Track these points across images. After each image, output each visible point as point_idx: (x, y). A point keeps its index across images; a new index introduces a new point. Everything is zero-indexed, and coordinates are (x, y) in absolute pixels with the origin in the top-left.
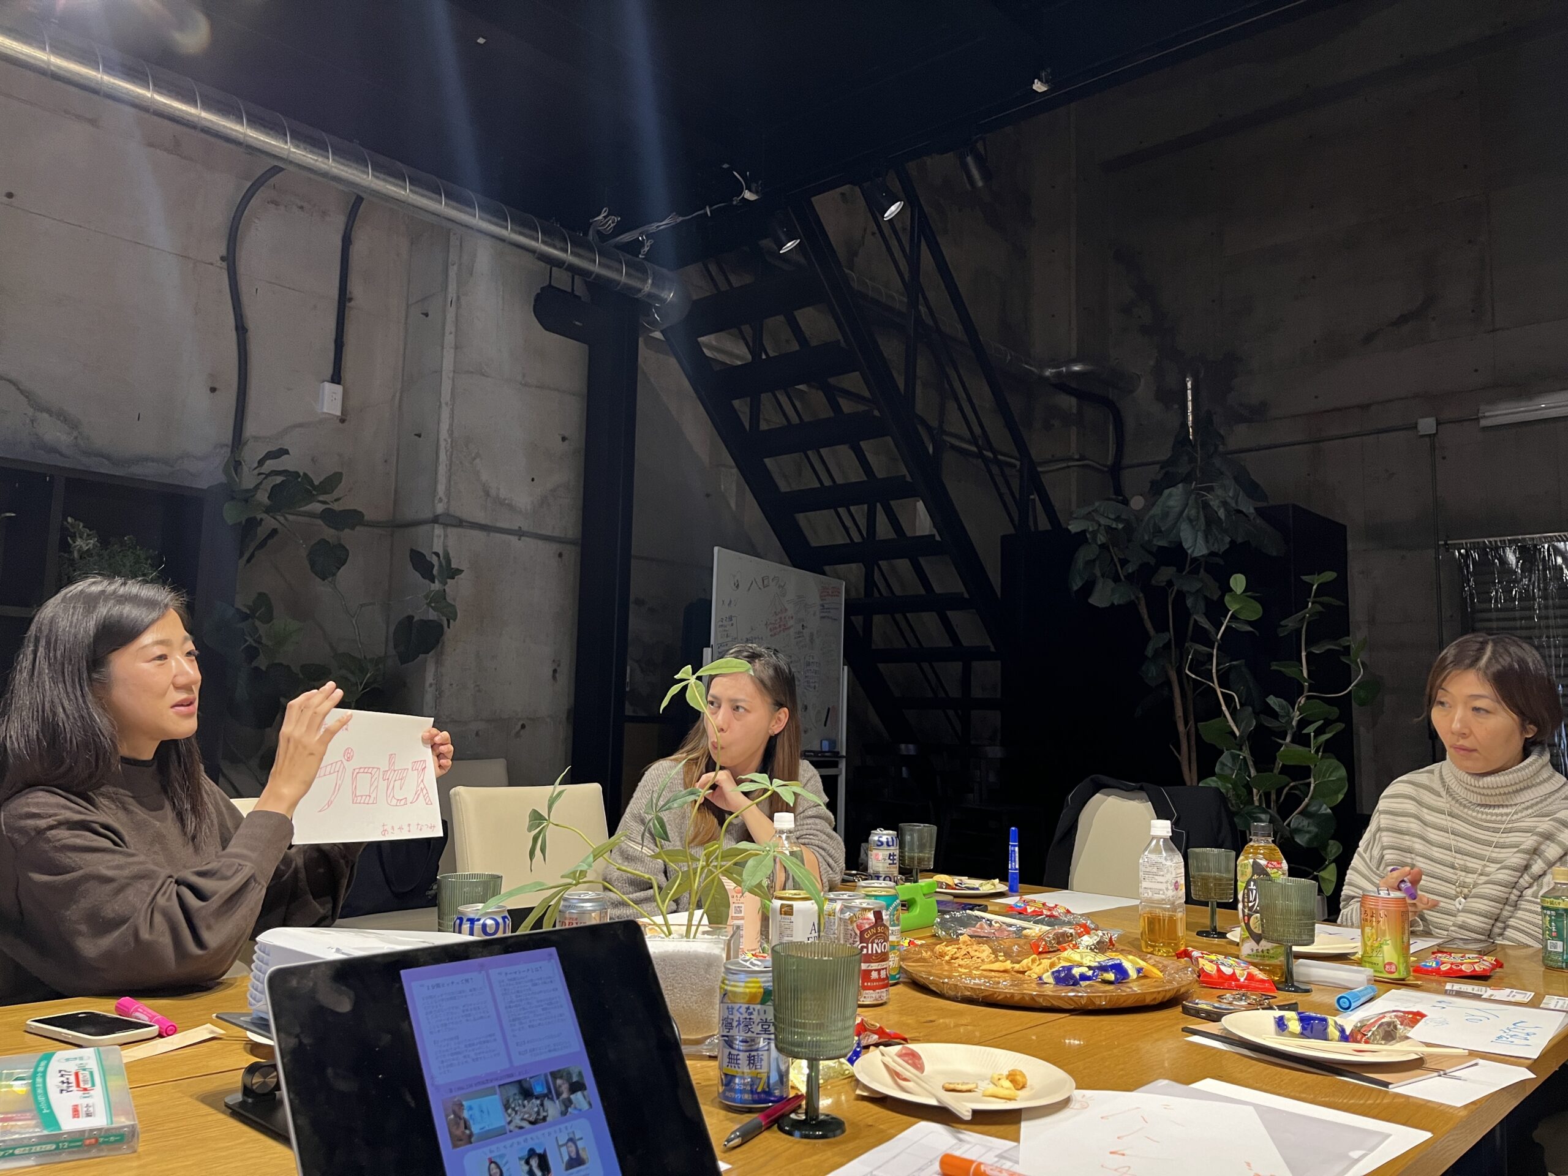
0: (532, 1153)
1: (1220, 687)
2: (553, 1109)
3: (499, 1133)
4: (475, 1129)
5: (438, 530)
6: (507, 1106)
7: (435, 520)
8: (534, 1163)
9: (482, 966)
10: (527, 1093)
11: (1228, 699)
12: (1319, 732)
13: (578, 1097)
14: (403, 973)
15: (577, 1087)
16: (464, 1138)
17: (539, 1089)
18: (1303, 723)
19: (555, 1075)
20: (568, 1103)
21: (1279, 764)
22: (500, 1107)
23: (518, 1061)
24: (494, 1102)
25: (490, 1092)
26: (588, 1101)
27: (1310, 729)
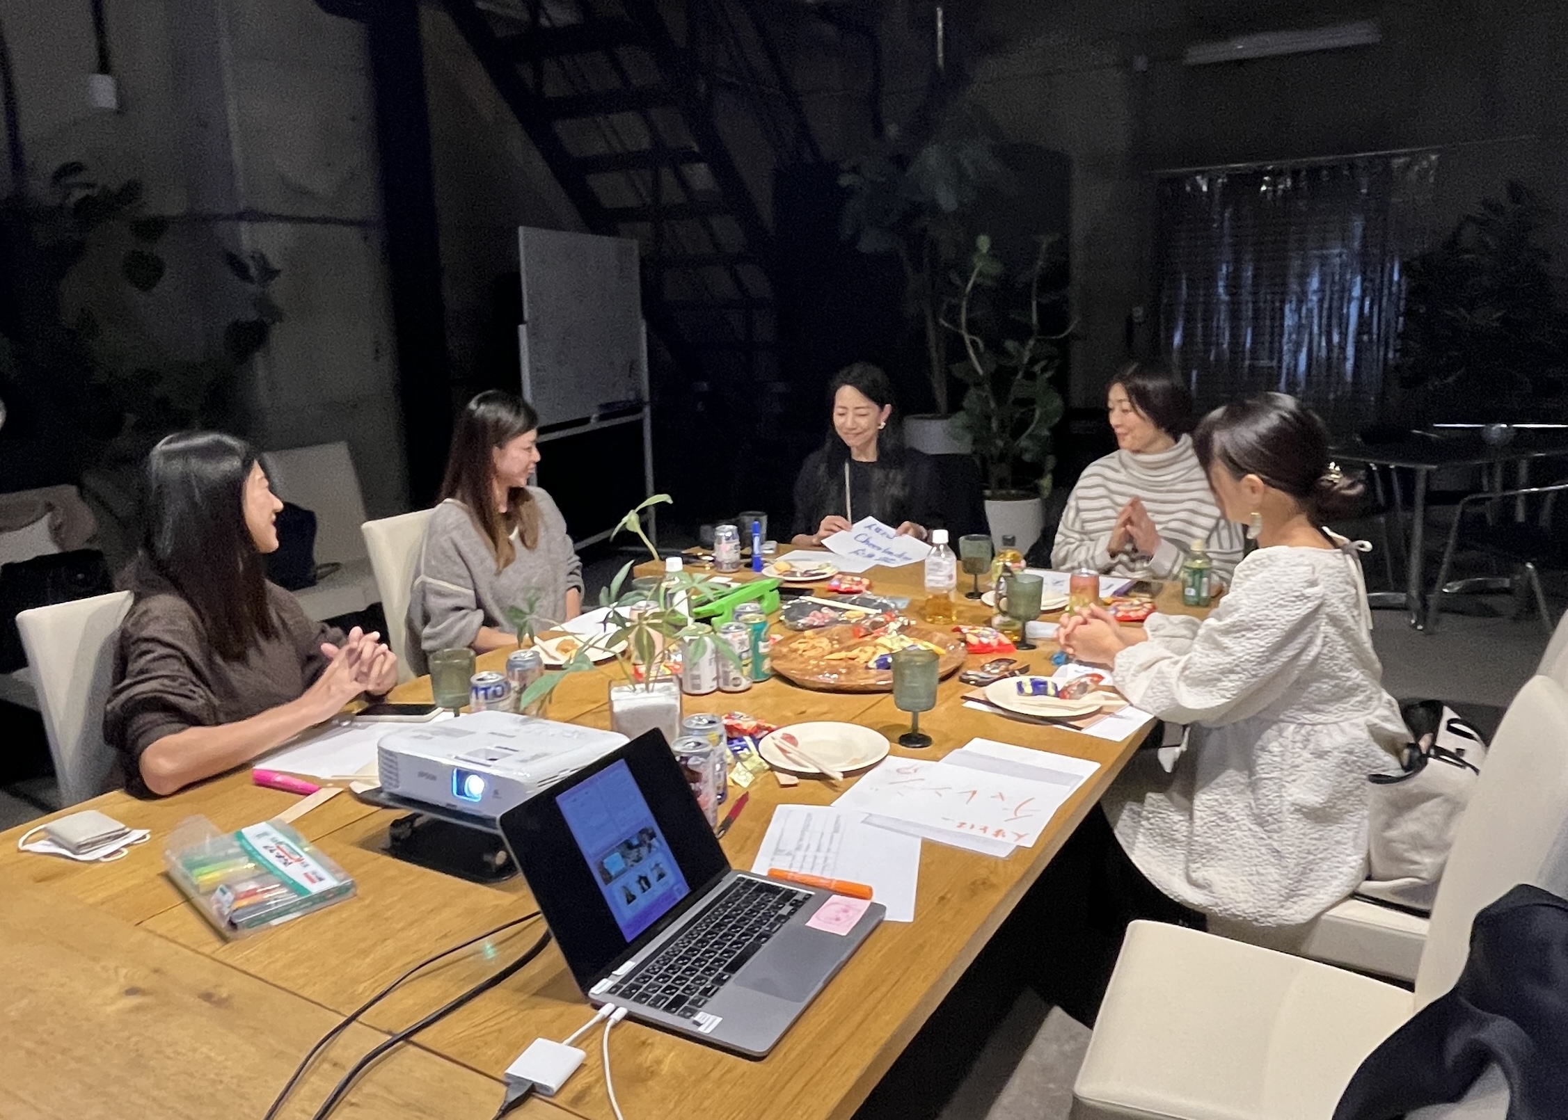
0: (641, 878)
1: (970, 333)
2: (644, 850)
3: (623, 872)
4: (613, 873)
5: (244, 227)
6: (623, 856)
7: (241, 217)
8: (643, 882)
9: (591, 782)
10: (630, 846)
11: (973, 343)
12: (1044, 370)
13: (654, 841)
14: (558, 799)
15: (652, 836)
16: (608, 878)
17: (635, 842)
18: (1033, 361)
19: (642, 832)
20: (650, 846)
21: (1012, 397)
22: (620, 857)
23: (623, 829)
24: (617, 855)
25: (612, 852)
26: (659, 842)
27: (1037, 368)
